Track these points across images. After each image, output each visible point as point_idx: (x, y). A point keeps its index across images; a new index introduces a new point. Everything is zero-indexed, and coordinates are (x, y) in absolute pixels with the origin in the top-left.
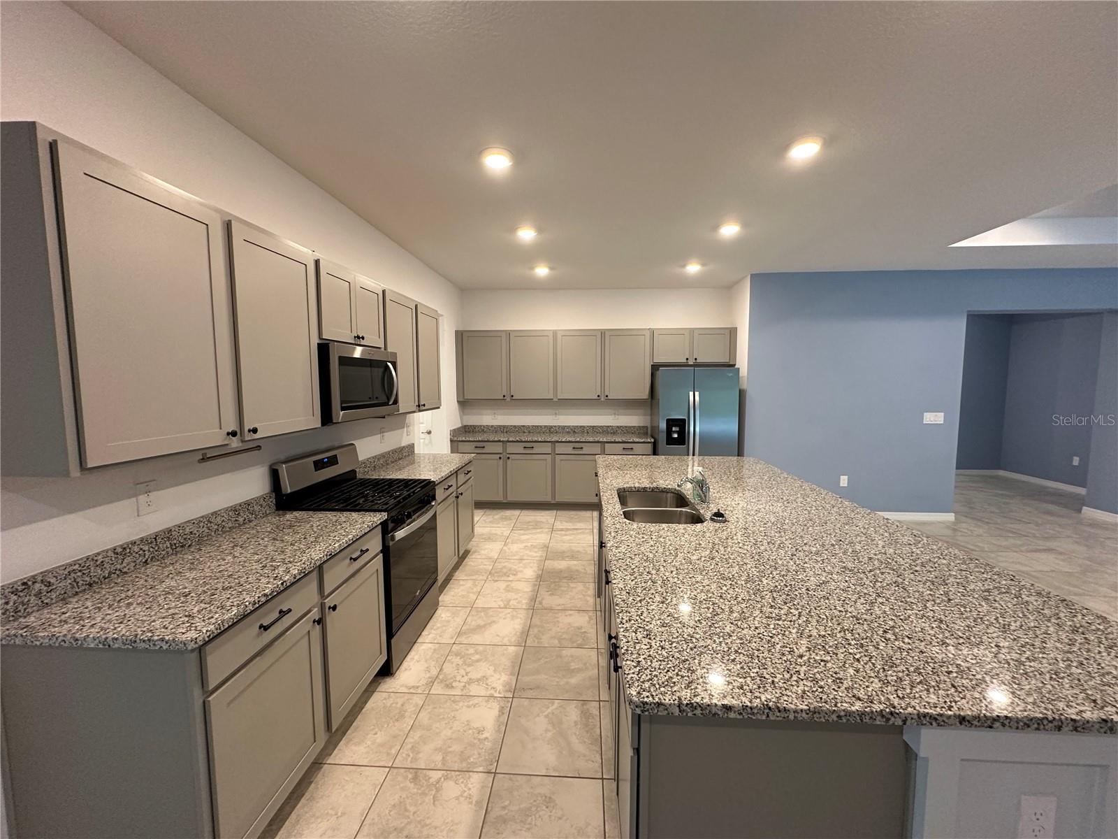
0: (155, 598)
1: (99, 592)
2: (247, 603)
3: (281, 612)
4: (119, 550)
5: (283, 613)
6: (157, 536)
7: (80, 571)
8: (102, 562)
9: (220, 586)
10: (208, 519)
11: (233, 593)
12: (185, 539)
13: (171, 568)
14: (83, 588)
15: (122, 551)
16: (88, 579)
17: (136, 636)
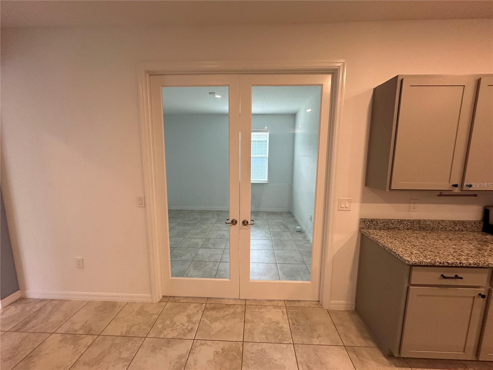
0: (404, 241)
1: (390, 232)
2: (436, 261)
3: (456, 276)
4: (400, 221)
5: (457, 277)
6: (414, 221)
7: (386, 223)
8: (393, 223)
9: (429, 249)
10: (439, 222)
11: (433, 254)
12: (425, 226)
13: (415, 235)
14: (386, 228)
15: (401, 222)
16: (388, 226)
17: (392, 249)
